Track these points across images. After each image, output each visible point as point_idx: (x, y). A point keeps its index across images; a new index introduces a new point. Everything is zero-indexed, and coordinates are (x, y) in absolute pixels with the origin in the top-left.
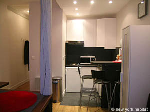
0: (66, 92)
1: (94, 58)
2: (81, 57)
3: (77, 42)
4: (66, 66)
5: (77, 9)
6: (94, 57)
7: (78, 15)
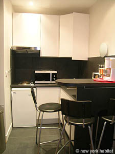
0: (13, 128)
1: (55, 74)
2: (36, 72)
3: (29, 48)
4: (12, 87)
6: (56, 72)
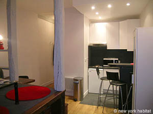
1: (117, 61)
2: (104, 59)
5: (97, 13)
6: (117, 59)
7: (100, 18)
